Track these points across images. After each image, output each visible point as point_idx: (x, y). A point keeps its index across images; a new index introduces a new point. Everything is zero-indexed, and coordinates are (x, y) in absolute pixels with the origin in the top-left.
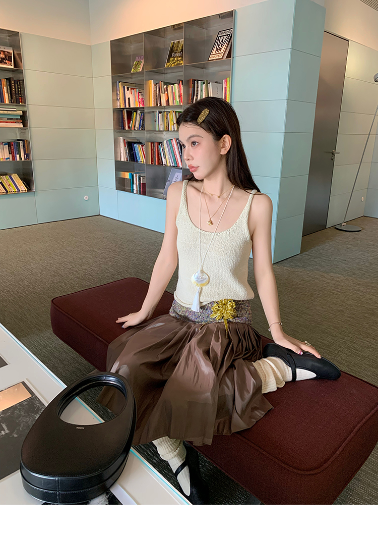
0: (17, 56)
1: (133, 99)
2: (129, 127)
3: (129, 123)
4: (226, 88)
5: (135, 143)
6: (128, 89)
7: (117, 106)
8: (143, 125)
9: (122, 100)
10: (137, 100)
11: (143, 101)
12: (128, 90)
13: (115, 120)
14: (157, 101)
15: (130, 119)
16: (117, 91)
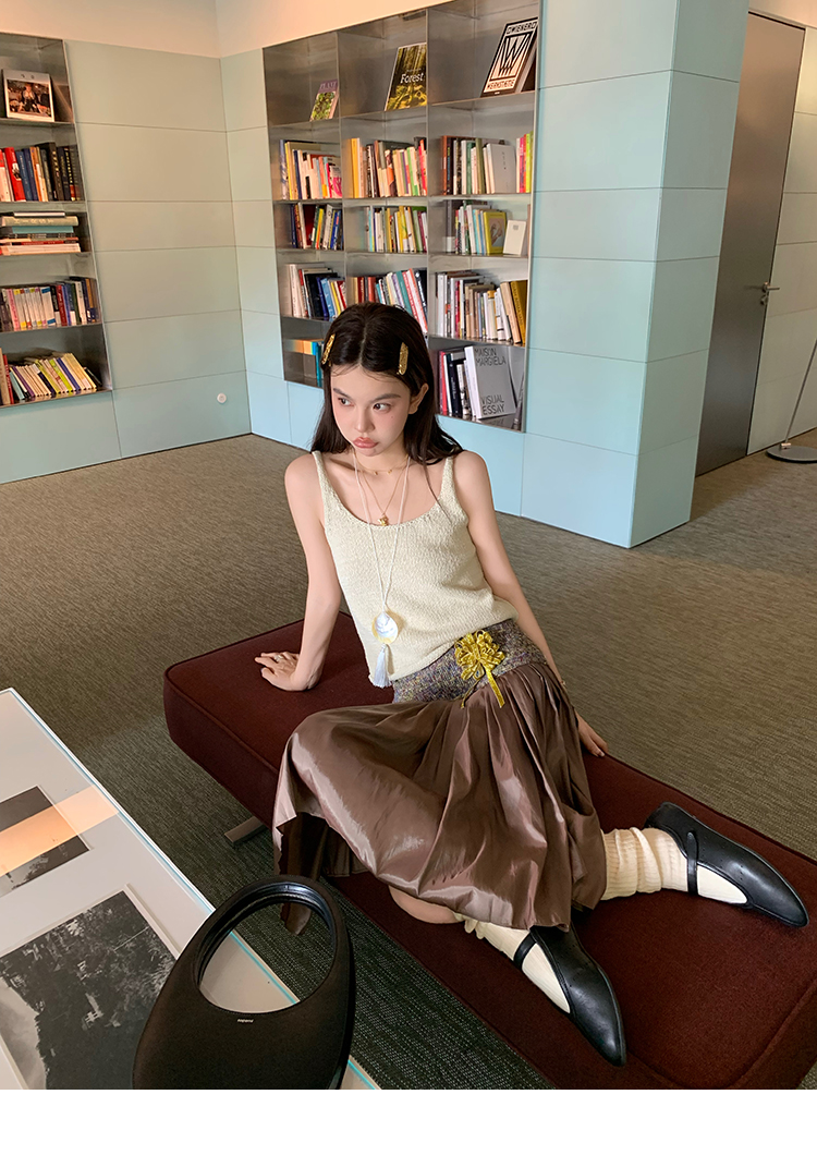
0: (60, 94)
1: (315, 179)
2: (309, 242)
3: (309, 232)
4: (523, 157)
5: (323, 276)
6: (305, 155)
7: (282, 195)
8: (340, 237)
9: (291, 183)
10: (326, 182)
11: (339, 185)
12: (305, 159)
13: (279, 226)
14: (369, 186)
15: (310, 223)
16: (280, 161)
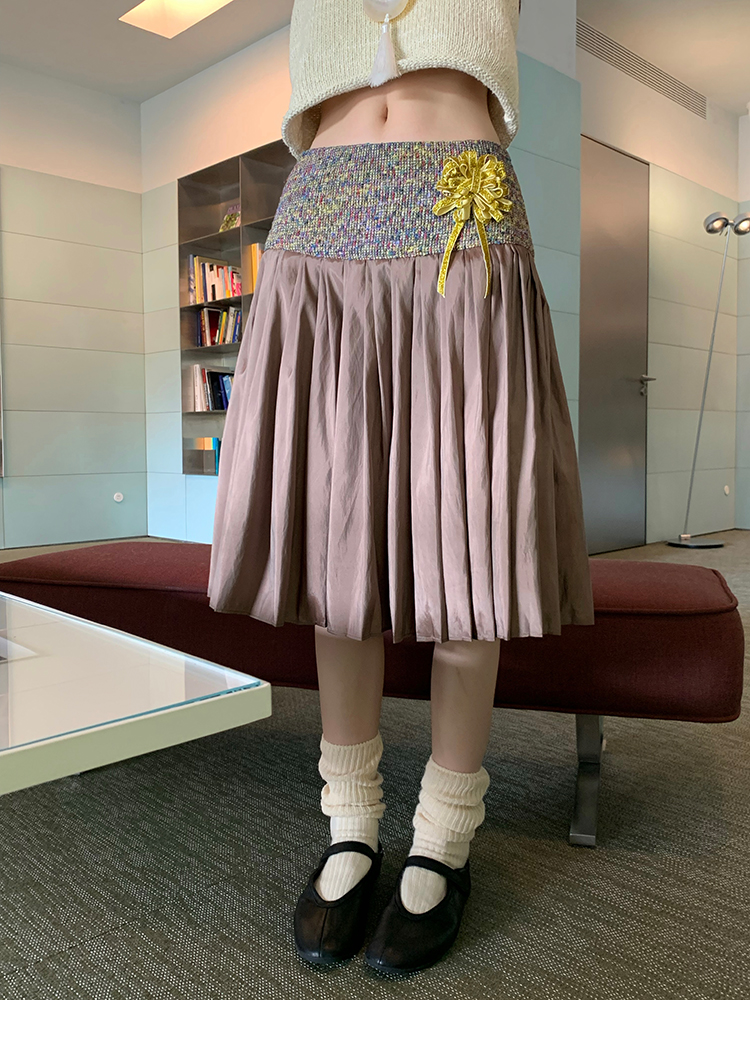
1: (219, 284)
2: (213, 342)
3: (213, 335)
5: (224, 375)
6: (212, 267)
7: (189, 302)
9: (198, 292)
10: (230, 286)
11: (241, 289)
15: (214, 327)
16: (189, 273)
